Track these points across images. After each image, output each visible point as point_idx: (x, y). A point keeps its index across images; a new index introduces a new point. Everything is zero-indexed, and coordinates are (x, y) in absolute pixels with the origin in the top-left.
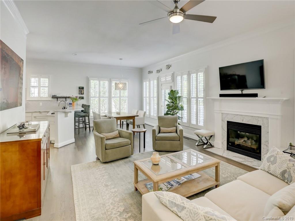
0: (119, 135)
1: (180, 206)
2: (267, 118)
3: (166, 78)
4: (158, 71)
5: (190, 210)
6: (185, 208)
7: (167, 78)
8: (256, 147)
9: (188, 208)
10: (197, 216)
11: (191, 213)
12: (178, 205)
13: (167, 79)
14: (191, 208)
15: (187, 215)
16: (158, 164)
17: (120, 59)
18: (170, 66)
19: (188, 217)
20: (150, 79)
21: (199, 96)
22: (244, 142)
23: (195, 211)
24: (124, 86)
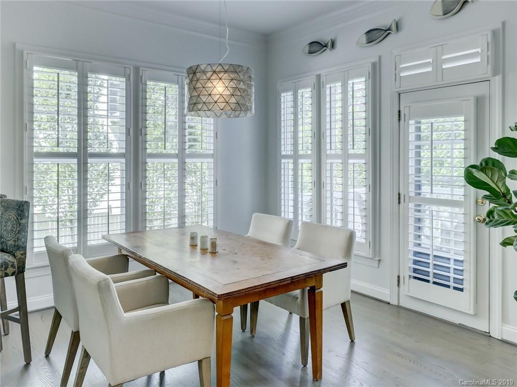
3: (435, 59)
7: (445, 57)
13: (446, 66)
20: (319, 76)
24: (242, 86)
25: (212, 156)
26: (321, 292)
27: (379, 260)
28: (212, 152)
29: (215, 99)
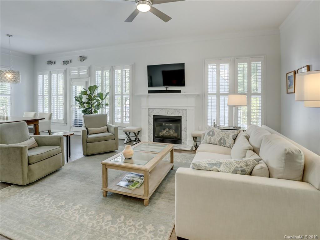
0: (36, 143)
1: (218, 163)
2: (185, 109)
3: (78, 71)
4: (65, 62)
5: (226, 163)
6: (222, 163)
7: (80, 71)
8: (176, 135)
9: (224, 162)
10: (231, 165)
11: (227, 164)
12: (215, 163)
13: (80, 73)
14: (225, 161)
15: (224, 167)
16: (131, 158)
17: (7, 35)
18: (86, 58)
19: (226, 168)
20: (50, 71)
21: (124, 93)
22: (167, 132)
23: (229, 162)
24: (16, 76)
25: (10, 95)
26: (38, 126)
27: (66, 124)
28: (10, 94)
29: (7, 79)
